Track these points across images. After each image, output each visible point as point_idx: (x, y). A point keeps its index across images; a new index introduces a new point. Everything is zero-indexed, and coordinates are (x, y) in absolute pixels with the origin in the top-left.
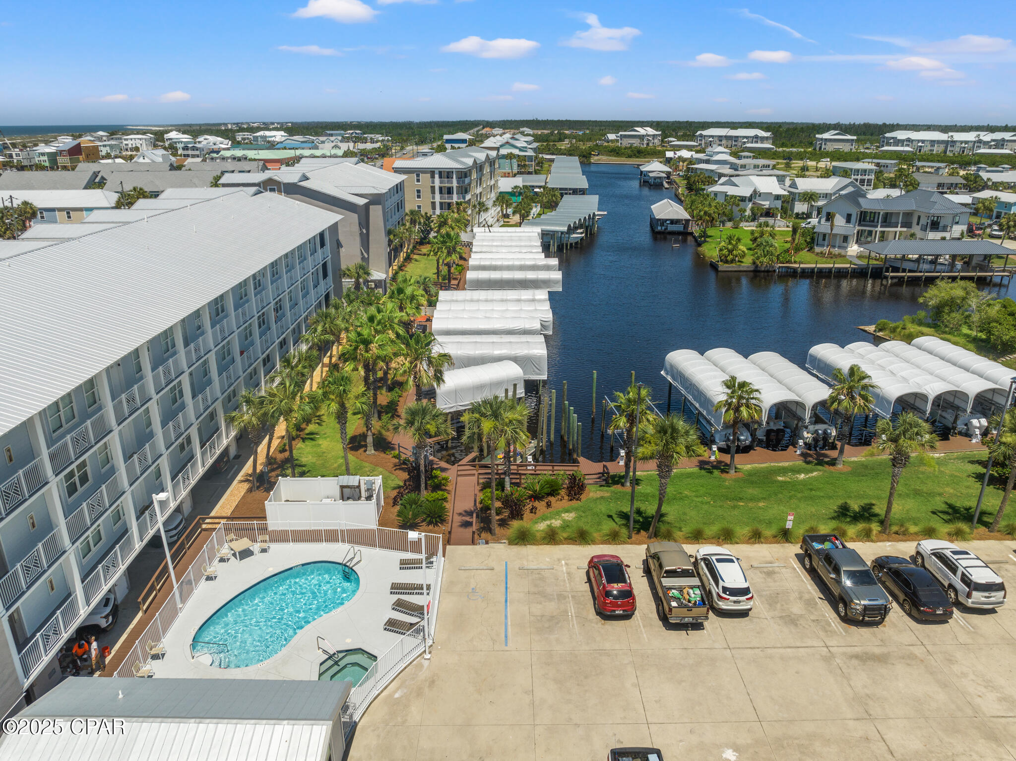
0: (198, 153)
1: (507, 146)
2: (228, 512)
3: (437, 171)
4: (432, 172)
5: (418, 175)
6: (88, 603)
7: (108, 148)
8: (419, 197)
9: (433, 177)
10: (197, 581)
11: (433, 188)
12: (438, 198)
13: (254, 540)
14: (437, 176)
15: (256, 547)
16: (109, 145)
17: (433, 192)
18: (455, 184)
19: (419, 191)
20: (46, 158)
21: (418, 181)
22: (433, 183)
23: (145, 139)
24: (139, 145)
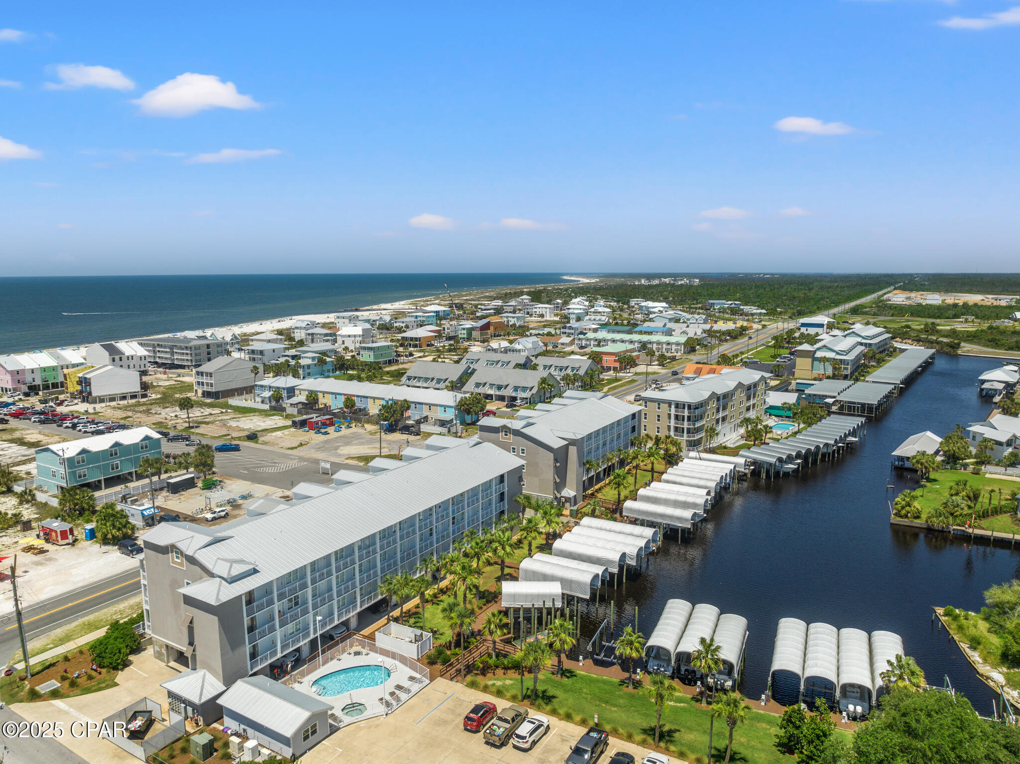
0: (572, 331)
1: (824, 349)
2: (366, 634)
3: (673, 403)
4: (669, 403)
5: (659, 404)
6: (282, 653)
7: (515, 319)
8: (659, 420)
9: (670, 406)
10: (332, 659)
11: (669, 415)
12: (673, 423)
13: (363, 647)
14: (673, 406)
15: (364, 651)
16: (517, 317)
17: (670, 418)
18: (686, 413)
19: (659, 416)
20: (465, 332)
21: (659, 408)
22: (670, 411)
23: (550, 308)
24: (544, 313)
